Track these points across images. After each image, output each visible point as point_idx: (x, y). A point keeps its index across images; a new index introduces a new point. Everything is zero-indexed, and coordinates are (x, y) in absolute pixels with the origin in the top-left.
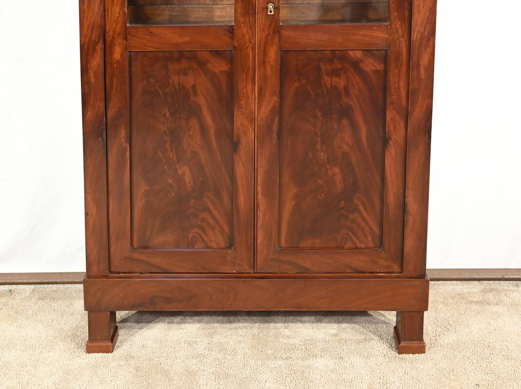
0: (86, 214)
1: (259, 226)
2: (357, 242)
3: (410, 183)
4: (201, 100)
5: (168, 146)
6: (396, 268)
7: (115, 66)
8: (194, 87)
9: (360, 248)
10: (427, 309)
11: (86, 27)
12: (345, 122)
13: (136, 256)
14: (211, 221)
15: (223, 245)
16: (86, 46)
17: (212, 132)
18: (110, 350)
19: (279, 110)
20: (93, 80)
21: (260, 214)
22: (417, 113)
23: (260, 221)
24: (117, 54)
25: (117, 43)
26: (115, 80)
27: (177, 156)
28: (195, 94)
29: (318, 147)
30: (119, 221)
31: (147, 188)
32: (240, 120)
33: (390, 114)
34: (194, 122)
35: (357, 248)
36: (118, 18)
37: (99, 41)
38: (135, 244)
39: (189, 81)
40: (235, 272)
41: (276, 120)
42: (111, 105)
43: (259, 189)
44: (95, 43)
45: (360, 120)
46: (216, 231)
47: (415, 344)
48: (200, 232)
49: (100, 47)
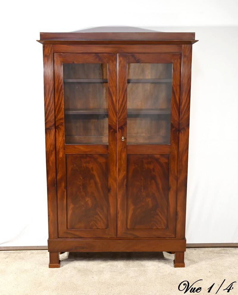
0: (49, 216)
1: (119, 220)
2: (158, 226)
3: (179, 204)
4: (95, 173)
5: (82, 190)
6: (173, 236)
7: (60, 159)
8: (92, 168)
9: (159, 229)
10: (185, 251)
11: (48, 145)
12: (153, 181)
13: (69, 231)
14: (99, 219)
15: (104, 228)
16: (48, 152)
17: (99, 185)
18: (58, 267)
19: (127, 177)
20: (51, 165)
21: (119, 215)
22: (182, 178)
23: (119, 218)
24: (61, 155)
25: (61, 151)
26: (60, 166)
27: (85, 194)
28: (93, 170)
29: (142, 190)
30: (62, 218)
31: (73, 206)
32: (111, 181)
33: (171, 178)
34: (92, 181)
35: (158, 229)
36: (61, 141)
37: (53, 150)
38: (68, 228)
39: (90, 166)
40: (109, 237)
41: (126, 180)
42: (58, 174)
43: (119, 206)
44: (52, 151)
45: (159, 181)
46: (101, 223)
47: (181, 264)
48: (95, 223)
49: (54, 153)
